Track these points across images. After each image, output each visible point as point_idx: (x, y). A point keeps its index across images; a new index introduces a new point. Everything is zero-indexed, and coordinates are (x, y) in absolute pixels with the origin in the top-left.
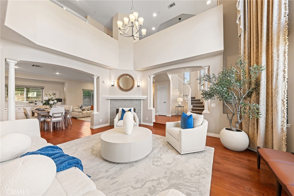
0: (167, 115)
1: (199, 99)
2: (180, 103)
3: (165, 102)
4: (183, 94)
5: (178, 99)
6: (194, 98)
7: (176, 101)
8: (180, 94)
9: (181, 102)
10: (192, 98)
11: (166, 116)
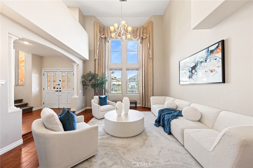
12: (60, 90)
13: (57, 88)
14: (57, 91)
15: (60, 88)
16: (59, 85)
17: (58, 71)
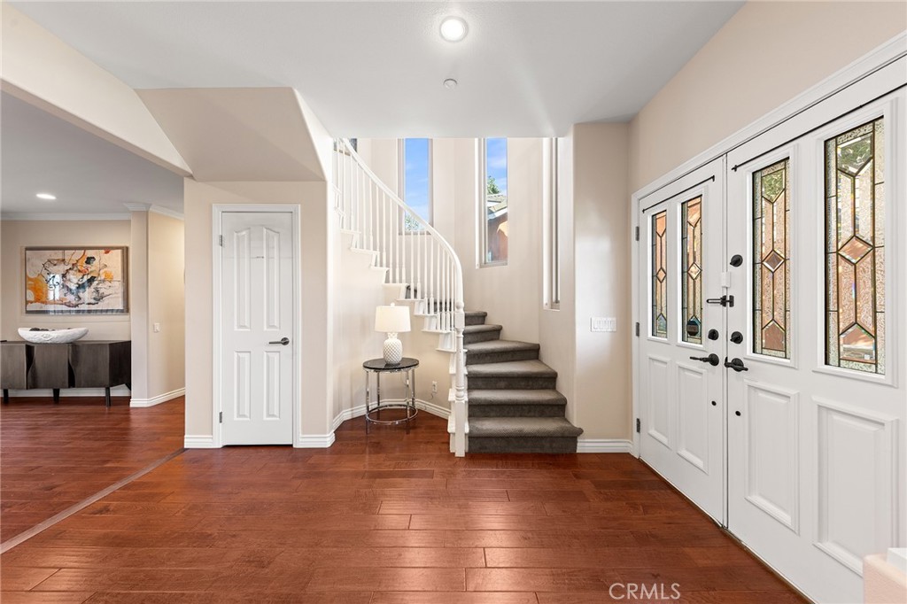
0: (302, 442)
2: (393, 341)
3: (285, 342)
4: (404, 285)
5: (380, 311)
6: (482, 318)
7: (363, 325)
8: (387, 281)
9: (401, 336)
10: (470, 319)
11: (291, 446)
12: (735, 352)
13: (713, 335)
14: (713, 360)
15: (737, 338)
16: (724, 301)
17: (716, 168)
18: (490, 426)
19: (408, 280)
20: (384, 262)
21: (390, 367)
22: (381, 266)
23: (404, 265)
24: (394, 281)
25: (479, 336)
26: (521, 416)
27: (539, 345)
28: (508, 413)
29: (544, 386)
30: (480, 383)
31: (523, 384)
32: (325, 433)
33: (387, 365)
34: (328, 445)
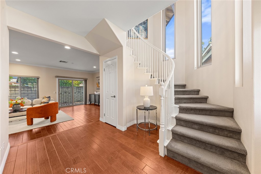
0: (118, 127)
1: (195, 88)
2: (147, 99)
4: (150, 74)
5: (142, 88)
6: (184, 86)
7: (137, 93)
9: (150, 97)
11: (116, 127)
18: (181, 148)
19: (159, 77)
20: (150, 71)
21: (146, 109)
22: (149, 72)
23: (157, 71)
24: (154, 78)
25: (192, 100)
26: (204, 149)
27: (233, 109)
28: (196, 144)
29: (229, 135)
30: (182, 123)
31: (211, 130)
32: (123, 126)
33: (145, 108)
34: (123, 130)
